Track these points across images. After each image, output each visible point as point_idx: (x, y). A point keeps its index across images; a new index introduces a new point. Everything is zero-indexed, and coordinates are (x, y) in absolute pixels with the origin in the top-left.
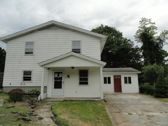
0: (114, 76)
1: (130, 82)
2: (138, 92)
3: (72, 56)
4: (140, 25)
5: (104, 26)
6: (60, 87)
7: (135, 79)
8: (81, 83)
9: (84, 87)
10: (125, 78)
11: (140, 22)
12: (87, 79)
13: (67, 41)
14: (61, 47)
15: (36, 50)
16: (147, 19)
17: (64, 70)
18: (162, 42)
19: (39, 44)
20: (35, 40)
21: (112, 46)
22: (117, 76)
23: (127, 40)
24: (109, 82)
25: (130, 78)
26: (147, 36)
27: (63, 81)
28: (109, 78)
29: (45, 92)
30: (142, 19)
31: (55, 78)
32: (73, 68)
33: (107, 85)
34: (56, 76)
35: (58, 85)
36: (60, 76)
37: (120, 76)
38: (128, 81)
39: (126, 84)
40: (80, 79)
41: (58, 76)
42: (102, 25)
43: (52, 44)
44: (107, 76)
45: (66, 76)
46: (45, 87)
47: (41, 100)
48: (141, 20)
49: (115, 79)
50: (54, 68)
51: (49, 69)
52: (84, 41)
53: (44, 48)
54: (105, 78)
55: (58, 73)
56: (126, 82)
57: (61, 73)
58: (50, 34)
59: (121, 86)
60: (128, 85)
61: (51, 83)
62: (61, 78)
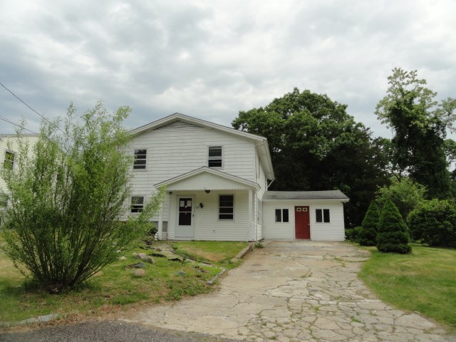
0: (296, 207)
1: (327, 220)
2: (344, 239)
3: (204, 173)
4: (391, 85)
5: (301, 92)
6: (189, 223)
7: (337, 215)
8: (221, 217)
9: (226, 223)
10: (318, 212)
11: (390, 78)
12: (231, 210)
13: (201, 147)
14: (191, 157)
15: (150, 159)
16: (406, 72)
17: (194, 195)
18: (444, 127)
19: (154, 152)
20: (147, 146)
21: (315, 139)
22: (302, 207)
23: (354, 123)
24: (286, 219)
25: (327, 212)
26: (403, 113)
27: (192, 213)
28: (286, 212)
29: (165, 229)
30: (393, 71)
31: (181, 209)
32: (208, 191)
33: (282, 224)
34: (182, 205)
35: (185, 219)
36: (189, 205)
37: (308, 207)
38: (324, 216)
39: (319, 224)
40: (221, 210)
41: (186, 204)
42: (296, 89)
43: (175, 151)
44: (282, 208)
45: (198, 205)
46: (165, 223)
47: (159, 240)
48: (392, 74)
49: (297, 214)
50: (179, 191)
51: (171, 193)
52: (227, 146)
53: (163, 159)
54: (278, 212)
55: (186, 200)
56: (319, 219)
57: (190, 199)
58: (173, 135)
59: (309, 227)
60: (323, 225)
61: (174, 217)
62: (190, 209)
